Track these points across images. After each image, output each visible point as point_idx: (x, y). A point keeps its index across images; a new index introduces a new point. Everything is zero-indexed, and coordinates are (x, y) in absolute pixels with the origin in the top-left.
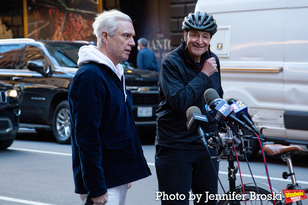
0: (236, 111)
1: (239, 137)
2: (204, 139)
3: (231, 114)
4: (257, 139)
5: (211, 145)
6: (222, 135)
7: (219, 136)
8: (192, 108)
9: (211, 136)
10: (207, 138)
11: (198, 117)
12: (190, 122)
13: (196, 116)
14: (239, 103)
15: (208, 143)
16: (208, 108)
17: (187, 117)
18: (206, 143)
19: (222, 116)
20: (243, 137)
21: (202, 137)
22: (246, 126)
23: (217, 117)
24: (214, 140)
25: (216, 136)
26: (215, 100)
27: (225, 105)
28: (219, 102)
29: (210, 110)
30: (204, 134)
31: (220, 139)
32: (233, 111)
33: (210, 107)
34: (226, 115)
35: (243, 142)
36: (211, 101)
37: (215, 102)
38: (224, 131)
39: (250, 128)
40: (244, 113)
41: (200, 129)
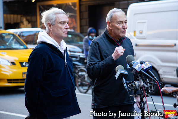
0: (145, 68)
1: (146, 83)
2: (125, 85)
3: (141, 70)
5: (130, 88)
6: (136, 82)
8: (119, 67)
9: (130, 83)
10: (127, 84)
12: (117, 75)
13: (121, 71)
14: (147, 63)
15: (128, 87)
16: (128, 66)
18: (127, 87)
19: (136, 71)
20: (149, 84)
22: (151, 77)
23: (134, 72)
24: (132, 85)
25: (133, 83)
26: (132, 62)
27: (138, 64)
28: (135, 63)
29: (130, 67)
30: (126, 81)
31: (135, 85)
32: (143, 68)
34: (139, 71)
35: (149, 87)
36: (130, 62)
38: (138, 80)
39: (153, 78)
40: (149, 70)
41: (124, 79)
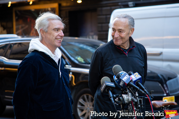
0: (134, 80)
1: (135, 97)
2: (112, 99)
3: (130, 82)
4: (148, 99)
5: (117, 102)
6: (124, 96)
7: (122, 97)
8: (105, 78)
9: (117, 97)
10: (114, 98)
11: (108, 84)
12: (103, 87)
13: (107, 83)
14: (136, 74)
15: (115, 101)
16: (115, 78)
17: (101, 84)
18: (113, 101)
19: (125, 83)
20: (139, 97)
21: (111, 97)
22: (141, 90)
23: (121, 84)
24: (119, 99)
25: (120, 97)
26: (120, 73)
27: (127, 75)
28: (123, 74)
29: (117, 79)
30: (113, 95)
31: (123, 99)
32: (132, 80)
33: (117, 77)
34: (127, 83)
35: (139, 101)
36: (117, 73)
37: (120, 74)
38: (126, 93)
39: (143, 92)
40: (139, 81)
41: (110, 92)
